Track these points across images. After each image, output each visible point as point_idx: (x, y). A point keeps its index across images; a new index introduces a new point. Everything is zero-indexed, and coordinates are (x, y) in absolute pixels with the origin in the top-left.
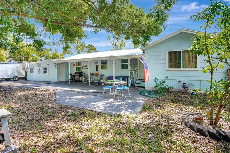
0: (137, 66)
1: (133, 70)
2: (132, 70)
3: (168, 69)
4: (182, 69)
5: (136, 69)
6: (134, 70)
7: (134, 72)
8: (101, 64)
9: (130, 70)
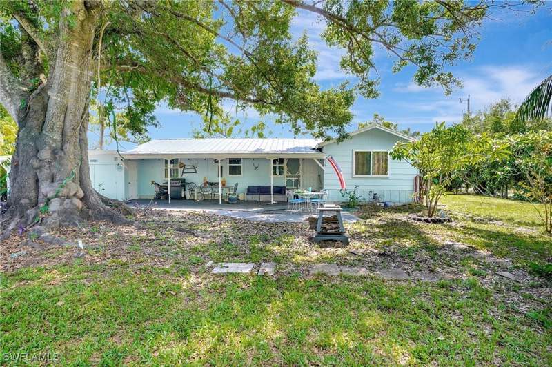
0: (298, 170)
1: (292, 177)
2: (290, 176)
3: (354, 175)
4: (371, 176)
5: (297, 175)
6: (295, 177)
7: (293, 179)
8: (229, 165)
9: (287, 177)
